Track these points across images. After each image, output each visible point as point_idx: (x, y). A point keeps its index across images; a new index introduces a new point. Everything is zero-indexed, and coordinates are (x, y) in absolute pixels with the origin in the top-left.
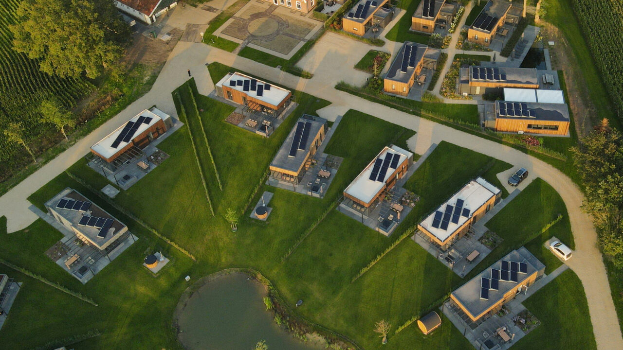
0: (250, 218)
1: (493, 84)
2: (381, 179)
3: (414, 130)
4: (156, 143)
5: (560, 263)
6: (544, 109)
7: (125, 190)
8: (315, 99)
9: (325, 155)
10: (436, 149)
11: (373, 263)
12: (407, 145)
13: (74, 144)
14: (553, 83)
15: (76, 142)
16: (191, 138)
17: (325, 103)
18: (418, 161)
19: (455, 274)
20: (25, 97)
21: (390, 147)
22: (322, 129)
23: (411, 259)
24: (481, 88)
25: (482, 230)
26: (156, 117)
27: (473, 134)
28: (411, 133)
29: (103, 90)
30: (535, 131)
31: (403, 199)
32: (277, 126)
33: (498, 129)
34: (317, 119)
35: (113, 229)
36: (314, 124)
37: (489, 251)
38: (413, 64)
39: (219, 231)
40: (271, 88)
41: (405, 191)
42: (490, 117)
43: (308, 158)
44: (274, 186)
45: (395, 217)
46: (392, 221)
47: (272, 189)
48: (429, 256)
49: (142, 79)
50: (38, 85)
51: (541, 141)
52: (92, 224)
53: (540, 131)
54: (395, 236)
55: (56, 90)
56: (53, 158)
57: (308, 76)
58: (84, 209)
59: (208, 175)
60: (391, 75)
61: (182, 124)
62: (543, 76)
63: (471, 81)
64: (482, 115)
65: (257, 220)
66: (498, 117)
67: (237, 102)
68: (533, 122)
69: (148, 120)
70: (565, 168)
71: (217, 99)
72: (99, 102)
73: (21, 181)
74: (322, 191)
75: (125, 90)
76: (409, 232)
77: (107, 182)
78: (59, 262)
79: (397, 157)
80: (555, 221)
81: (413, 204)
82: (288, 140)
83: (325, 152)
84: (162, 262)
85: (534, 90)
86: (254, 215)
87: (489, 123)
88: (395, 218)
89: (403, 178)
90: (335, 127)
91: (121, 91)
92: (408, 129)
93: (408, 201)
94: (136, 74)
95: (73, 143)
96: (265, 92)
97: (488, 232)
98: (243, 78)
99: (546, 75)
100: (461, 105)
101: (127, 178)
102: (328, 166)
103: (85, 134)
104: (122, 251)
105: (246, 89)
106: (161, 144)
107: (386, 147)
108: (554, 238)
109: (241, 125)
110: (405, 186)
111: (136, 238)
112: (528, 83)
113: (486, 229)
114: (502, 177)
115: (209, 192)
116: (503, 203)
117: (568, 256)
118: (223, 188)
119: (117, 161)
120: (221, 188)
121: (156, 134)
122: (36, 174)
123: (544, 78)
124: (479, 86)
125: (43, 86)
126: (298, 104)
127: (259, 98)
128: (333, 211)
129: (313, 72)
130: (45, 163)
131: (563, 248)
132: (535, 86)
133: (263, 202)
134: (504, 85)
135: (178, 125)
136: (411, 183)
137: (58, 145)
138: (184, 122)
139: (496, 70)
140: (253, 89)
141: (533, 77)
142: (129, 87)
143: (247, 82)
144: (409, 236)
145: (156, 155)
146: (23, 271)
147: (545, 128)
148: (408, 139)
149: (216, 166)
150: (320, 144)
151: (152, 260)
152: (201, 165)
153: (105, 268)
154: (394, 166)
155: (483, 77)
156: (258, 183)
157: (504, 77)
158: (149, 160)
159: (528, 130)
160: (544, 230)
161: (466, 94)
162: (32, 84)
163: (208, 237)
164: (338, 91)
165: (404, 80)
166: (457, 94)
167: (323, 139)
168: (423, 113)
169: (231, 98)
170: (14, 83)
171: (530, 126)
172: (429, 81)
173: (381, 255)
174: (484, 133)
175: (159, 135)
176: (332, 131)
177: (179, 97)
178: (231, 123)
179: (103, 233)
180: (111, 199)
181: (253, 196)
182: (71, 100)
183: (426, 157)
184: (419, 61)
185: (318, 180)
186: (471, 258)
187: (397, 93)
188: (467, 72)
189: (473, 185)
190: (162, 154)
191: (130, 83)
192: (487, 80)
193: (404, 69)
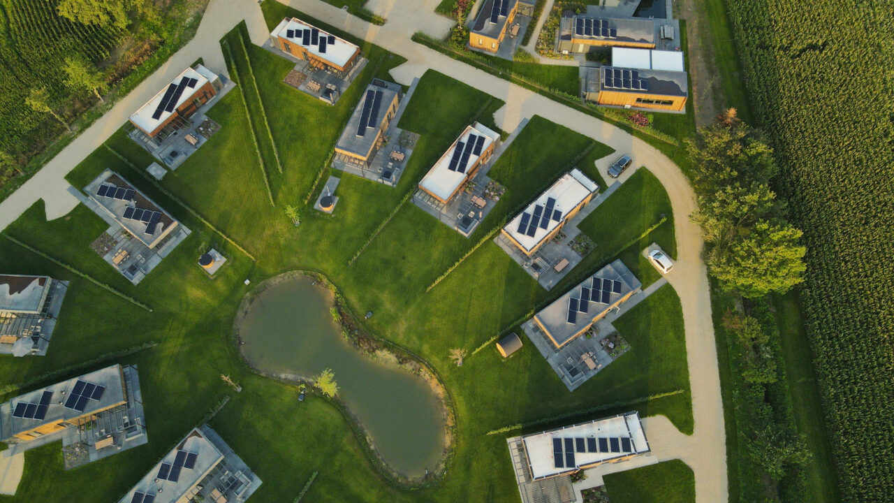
0: (314, 209)
1: (600, 41)
2: (462, 170)
3: (503, 99)
4: (205, 109)
5: (659, 276)
6: (659, 78)
7: (173, 169)
8: (387, 53)
9: (399, 131)
10: (527, 125)
11: (450, 270)
12: (494, 119)
13: (111, 108)
14: (673, 38)
15: (113, 105)
16: (245, 104)
17: (399, 60)
18: (506, 141)
19: (540, 287)
20: (48, 45)
21: (474, 126)
22: (395, 99)
23: (492, 265)
24: (585, 45)
25: (574, 232)
26: (203, 78)
27: (570, 106)
28: (499, 103)
29: (138, 35)
30: (646, 105)
31: (487, 191)
32: (344, 89)
33: (601, 102)
34: (389, 84)
35: (161, 225)
36: (386, 92)
37: (580, 259)
38: (505, 13)
39: (280, 226)
40: (336, 41)
41: (488, 180)
42: (592, 89)
43: (379, 137)
44: (340, 169)
45: (477, 213)
46: (473, 219)
47: (338, 173)
48: (513, 262)
49: (184, 20)
50: (61, 29)
51: (651, 119)
52: (137, 217)
53: (651, 106)
54: (476, 237)
55: (84, 35)
56: (89, 125)
57: (380, 22)
58: (128, 198)
59: (266, 153)
60: (478, 26)
61: (234, 84)
62: (662, 28)
63: (574, 38)
64: (583, 81)
65: (322, 213)
66: (603, 89)
67: (296, 56)
68: (644, 96)
69: (193, 83)
70: (675, 155)
71: (273, 51)
72: (135, 51)
73: (56, 154)
74: (394, 180)
75: (165, 35)
76: (491, 233)
77: (152, 160)
78: (107, 258)
79: (482, 140)
80: (658, 225)
81: (497, 198)
82: (355, 114)
83: (398, 126)
84: (219, 261)
85: (648, 51)
86: (318, 205)
87: (592, 96)
88: (476, 217)
89: (488, 163)
90: (411, 92)
91: (161, 37)
92: (496, 99)
93: (492, 194)
94: (175, 13)
95: (110, 106)
96: (329, 47)
97: (580, 235)
98: (304, 26)
99: (666, 26)
100: (559, 67)
101: (174, 154)
102: (402, 145)
103: (124, 95)
104: (174, 246)
105: (306, 42)
106: (211, 110)
107: (470, 126)
108: (654, 244)
109: (302, 88)
110: (489, 174)
111: (189, 232)
112: (643, 41)
113: (579, 231)
114: (602, 165)
115: (268, 176)
116: (601, 199)
117: (667, 270)
118: (283, 170)
119: (160, 135)
120: (280, 170)
121: (204, 99)
122: (72, 145)
123: (662, 31)
124: (583, 44)
125: (67, 29)
126: (368, 61)
127: (322, 55)
128: (407, 204)
129: (385, 16)
130: (81, 132)
131: (664, 259)
132: (650, 46)
133: (327, 191)
134: (613, 43)
135: (230, 86)
136: (497, 171)
137: (93, 109)
138: (236, 82)
139: (605, 23)
140: (315, 43)
141: (649, 33)
142: (169, 32)
143: (307, 32)
144: (492, 238)
145: (206, 125)
146: (68, 267)
147: (658, 102)
148: (494, 111)
149: (275, 141)
150: (393, 115)
151: (208, 260)
152: (258, 141)
153: (157, 267)
154: (477, 152)
155: (588, 32)
156: (322, 166)
157: (614, 33)
158: (198, 133)
159: (636, 105)
160: (643, 236)
161: (566, 52)
162: (55, 27)
163: (268, 232)
164: (415, 43)
165: (493, 35)
166: (555, 52)
167: (397, 110)
168: (513, 76)
169: (289, 50)
170: (33, 25)
171: (639, 100)
172: (524, 33)
173: (459, 261)
174: (584, 106)
175: (208, 99)
176: (407, 98)
177: (228, 48)
178: (290, 85)
179: (151, 230)
180: (158, 181)
181: (316, 182)
182: (102, 49)
183: (515, 135)
184: (513, 7)
185: (391, 164)
186: (559, 268)
187: (485, 49)
188: (569, 23)
189: (567, 179)
190: (212, 124)
191: (169, 26)
192: (593, 36)
193: (494, 20)
